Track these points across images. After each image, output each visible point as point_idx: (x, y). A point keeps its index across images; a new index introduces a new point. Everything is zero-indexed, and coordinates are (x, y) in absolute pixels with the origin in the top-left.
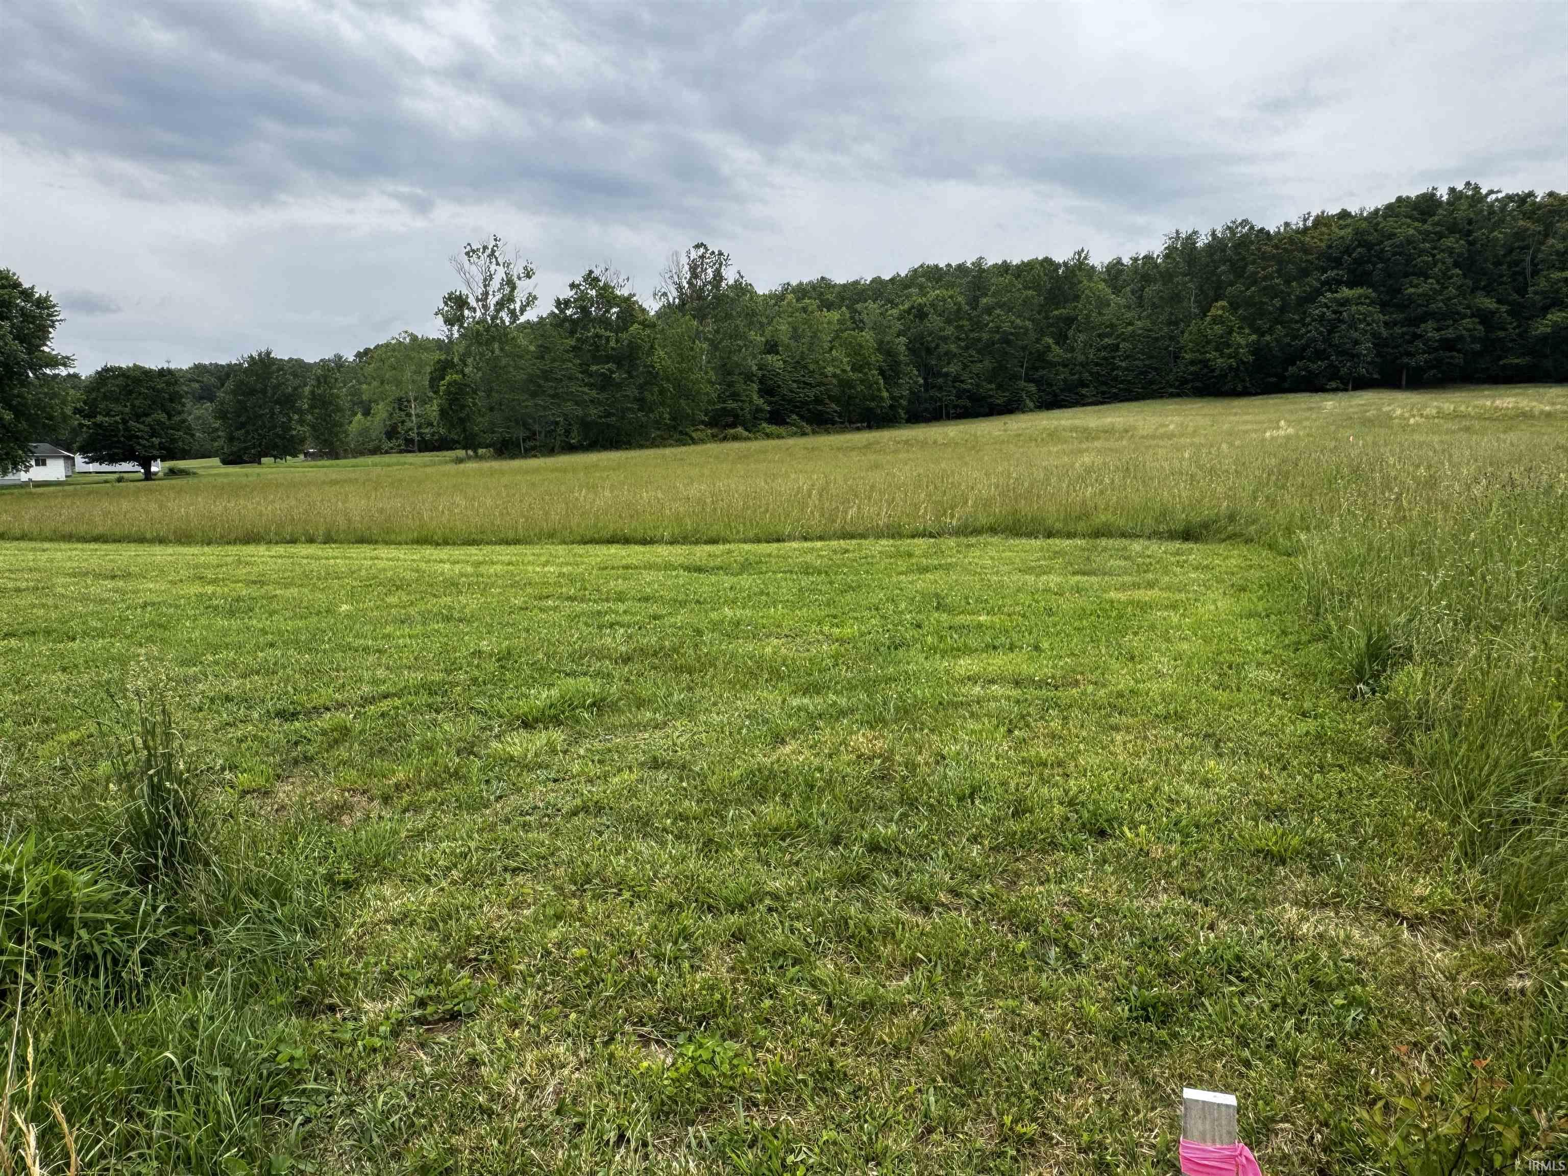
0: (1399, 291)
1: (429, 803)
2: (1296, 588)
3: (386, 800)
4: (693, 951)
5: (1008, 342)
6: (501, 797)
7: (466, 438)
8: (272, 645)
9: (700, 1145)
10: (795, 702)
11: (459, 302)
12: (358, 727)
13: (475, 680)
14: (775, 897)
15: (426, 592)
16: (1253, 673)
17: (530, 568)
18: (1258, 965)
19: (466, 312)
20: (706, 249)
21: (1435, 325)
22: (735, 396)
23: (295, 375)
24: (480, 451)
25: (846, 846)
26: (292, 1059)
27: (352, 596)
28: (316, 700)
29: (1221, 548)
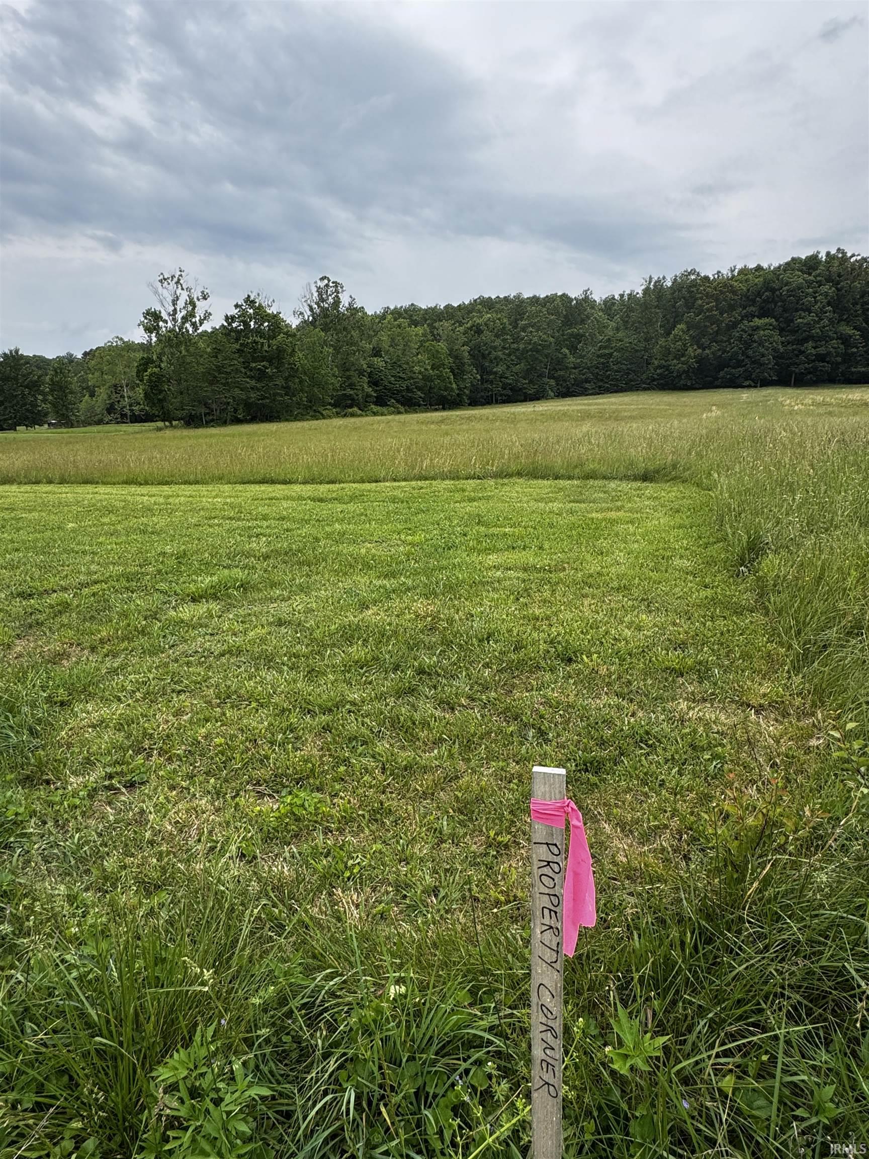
0: (792, 321)
1: (123, 650)
2: (711, 510)
3: (93, 649)
4: (296, 738)
5: (538, 351)
6: (173, 646)
7: (164, 413)
8: (17, 550)
9: (293, 857)
10: (378, 583)
11: (155, 316)
12: (75, 603)
13: (159, 572)
14: (353, 703)
15: (129, 515)
16: (677, 562)
17: (204, 499)
18: (660, 737)
19: (161, 324)
20: (329, 281)
21: (814, 345)
22: (352, 386)
23: (39, 368)
24: (174, 423)
25: (402, 671)
26: (17, 814)
27: (76, 518)
28: (47, 586)
29: (666, 486)
